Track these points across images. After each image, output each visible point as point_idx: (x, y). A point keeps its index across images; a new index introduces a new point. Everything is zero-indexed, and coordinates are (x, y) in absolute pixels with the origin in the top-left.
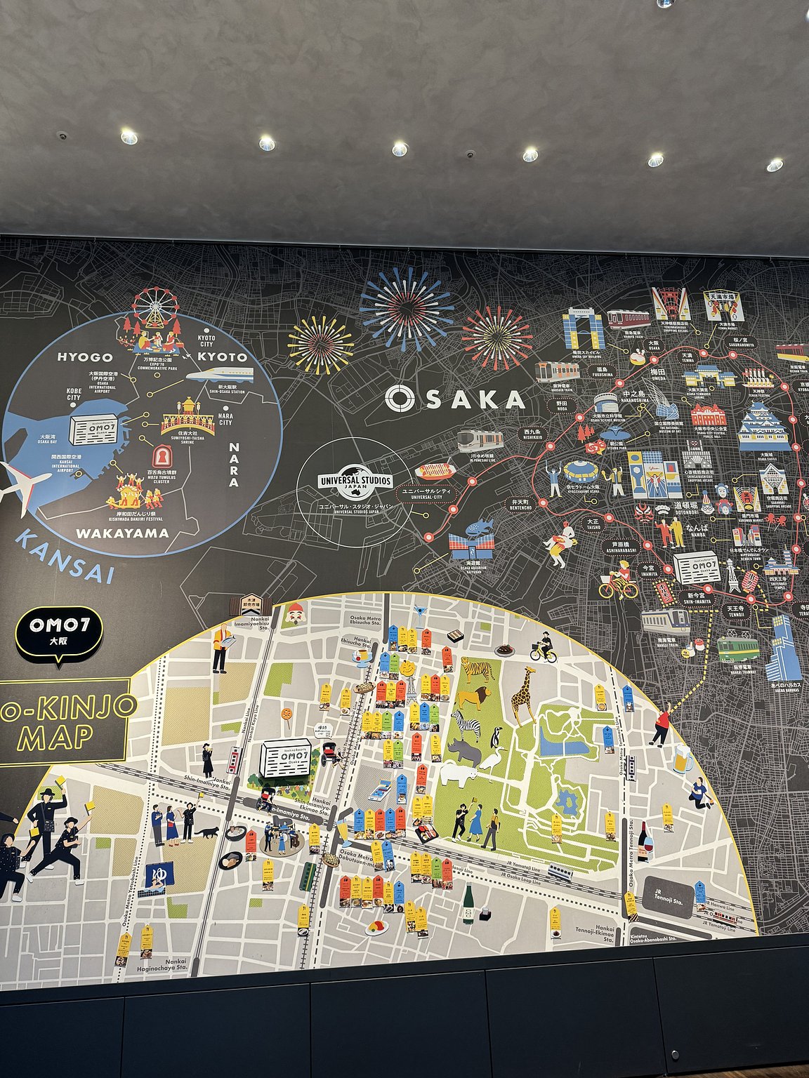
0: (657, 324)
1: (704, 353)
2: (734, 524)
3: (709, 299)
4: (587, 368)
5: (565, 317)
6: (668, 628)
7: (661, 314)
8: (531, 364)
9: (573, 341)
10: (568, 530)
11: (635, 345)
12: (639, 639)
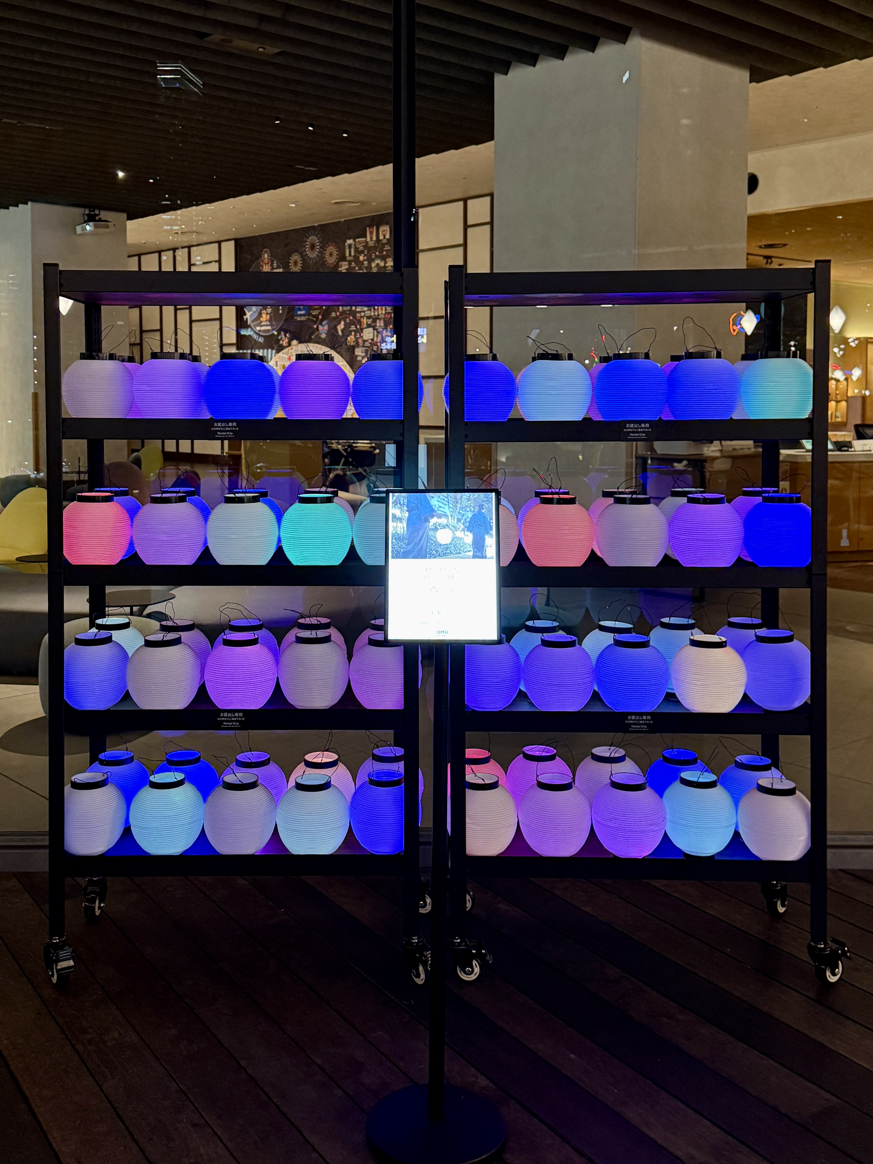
0: (367, 242)
1: (377, 253)
2: (378, 318)
3: (381, 229)
4: (350, 264)
5: (346, 244)
6: (360, 354)
7: (368, 239)
8: (338, 263)
9: (347, 254)
10: (343, 323)
11: (362, 252)
12: (354, 357)
